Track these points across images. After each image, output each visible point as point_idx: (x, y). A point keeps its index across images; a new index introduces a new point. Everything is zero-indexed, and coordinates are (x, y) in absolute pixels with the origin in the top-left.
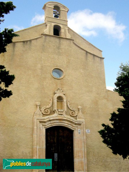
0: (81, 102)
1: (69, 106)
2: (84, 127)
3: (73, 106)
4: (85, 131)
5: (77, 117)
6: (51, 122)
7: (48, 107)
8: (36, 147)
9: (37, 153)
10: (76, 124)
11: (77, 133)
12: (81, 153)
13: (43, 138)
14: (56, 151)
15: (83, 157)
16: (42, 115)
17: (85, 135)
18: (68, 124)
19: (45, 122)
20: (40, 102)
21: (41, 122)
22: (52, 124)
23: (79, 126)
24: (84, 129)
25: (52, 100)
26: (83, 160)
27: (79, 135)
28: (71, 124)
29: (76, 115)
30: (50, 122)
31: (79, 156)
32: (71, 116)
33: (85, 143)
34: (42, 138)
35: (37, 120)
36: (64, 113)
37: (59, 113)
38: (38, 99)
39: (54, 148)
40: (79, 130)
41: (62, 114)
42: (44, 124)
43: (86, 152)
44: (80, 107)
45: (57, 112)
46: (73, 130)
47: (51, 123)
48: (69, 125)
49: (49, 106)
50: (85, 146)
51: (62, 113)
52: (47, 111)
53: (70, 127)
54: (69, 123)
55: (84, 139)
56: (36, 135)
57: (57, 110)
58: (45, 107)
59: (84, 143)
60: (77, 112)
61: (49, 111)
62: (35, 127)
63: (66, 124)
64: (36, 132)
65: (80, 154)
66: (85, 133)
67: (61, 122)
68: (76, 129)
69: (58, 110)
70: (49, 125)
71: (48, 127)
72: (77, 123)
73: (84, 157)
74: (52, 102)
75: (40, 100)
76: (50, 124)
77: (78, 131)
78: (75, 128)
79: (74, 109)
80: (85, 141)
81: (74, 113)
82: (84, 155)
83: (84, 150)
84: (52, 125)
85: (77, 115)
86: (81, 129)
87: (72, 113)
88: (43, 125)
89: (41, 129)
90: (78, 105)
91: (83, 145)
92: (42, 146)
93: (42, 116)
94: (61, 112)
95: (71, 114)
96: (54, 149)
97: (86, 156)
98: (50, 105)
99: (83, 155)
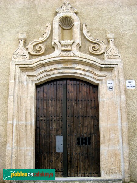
0: (113, 25)
1: (87, 35)
2: (121, 74)
3: (95, 34)
4: (122, 82)
5: (105, 55)
6: (47, 68)
7: (41, 39)
8: (12, 122)
9: (14, 134)
10: (101, 69)
11: (105, 89)
12: (114, 133)
13: (28, 102)
14: (60, 132)
15: (118, 141)
16: (28, 55)
17: (123, 92)
18: (84, 70)
19: (32, 70)
20: (27, 32)
21: (24, 70)
22: (49, 73)
23: (109, 74)
24: (122, 79)
25: (50, 26)
26: (118, 148)
27: (110, 92)
28: (90, 69)
29: (102, 52)
30: (43, 69)
31: (110, 140)
32: (91, 54)
33: (124, 110)
34: (26, 102)
35: (17, 66)
36: (74, 49)
37: (64, 48)
38: (23, 28)
39: (55, 125)
40: (108, 82)
41: (69, 51)
42: (31, 74)
43: (125, 129)
44: (110, 35)
45: (59, 47)
46: (97, 82)
47: (46, 71)
48: (87, 73)
49: (43, 39)
50: (124, 116)
51: (69, 48)
52: (40, 47)
53: (89, 77)
54: (87, 68)
55: (122, 100)
56: (12, 97)
57: (58, 44)
58: (35, 42)
59: (121, 110)
60: (105, 46)
61: (43, 48)
62: (12, 81)
63: (78, 71)
64: (13, 92)
65: (112, 136)
66: (122, 88)
67: (69, 66)
68: (104, 80)
69: (60, 43)
70: (42, 75)
71: (39, 79)
72: (103, 66)
73: (121, 141)
74: (50, 30)
75: (27, 29)
76: (45, 74)
77: (108, 85)
78: (100, 78)
79: (97, 40)
80: (124, 105)
81: (97, 47)
82: (120, 138)
83: (122, 127)
84: (48, 75)
85: (104, 52)
86: (113, 80)
87: (94, 47)
88: (29, 76)
89: (25, 83)
90: (106, 33)
91: (119, 115)
92: (26, 120)
93: (28, 58)
94: (67, 46)
95: (91, 50)
96: (55, 127)
97: (125, 138)
98: (46, 36)
99: (118, 137)
